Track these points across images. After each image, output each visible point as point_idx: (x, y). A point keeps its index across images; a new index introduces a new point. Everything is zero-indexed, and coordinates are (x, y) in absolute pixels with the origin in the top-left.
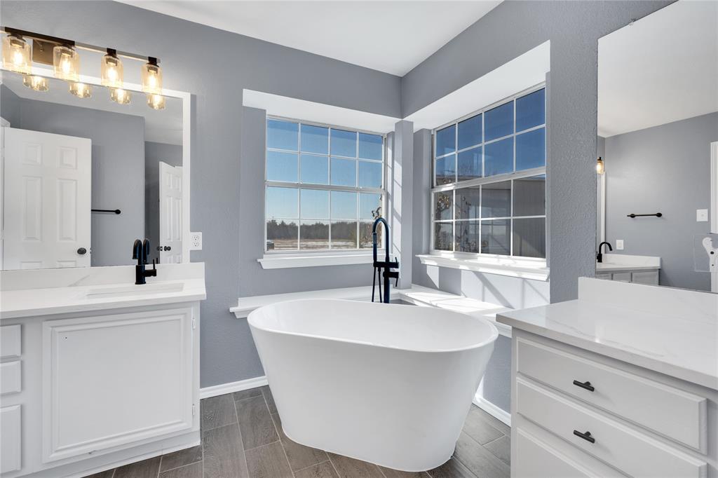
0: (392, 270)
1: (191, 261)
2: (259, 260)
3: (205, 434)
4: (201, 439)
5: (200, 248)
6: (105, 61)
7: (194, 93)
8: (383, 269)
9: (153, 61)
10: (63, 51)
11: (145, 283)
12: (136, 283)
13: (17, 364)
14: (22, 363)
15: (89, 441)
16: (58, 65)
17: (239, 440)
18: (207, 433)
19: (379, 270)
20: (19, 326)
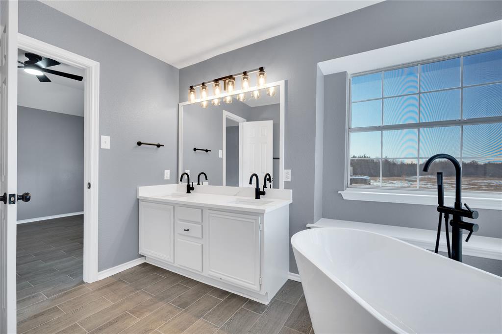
0: (465, 219)
1: (285, 188)
2: (339, 192)
3: (274, 301)
4: (270, 303)
5: (289, 180)
6: (242, 78)
7: (286, 80)
8: (451, 217)
9: (261, 69)
10: (229, 81)
11: (260, 198)
12: (256, 198)
13: (200, 226)
14: (202, 226)
15: (219, 272)
16: (227, 90)
17: (286, 317)
18: (276, 301)
19: (447, 218)
20: (201, 210)
